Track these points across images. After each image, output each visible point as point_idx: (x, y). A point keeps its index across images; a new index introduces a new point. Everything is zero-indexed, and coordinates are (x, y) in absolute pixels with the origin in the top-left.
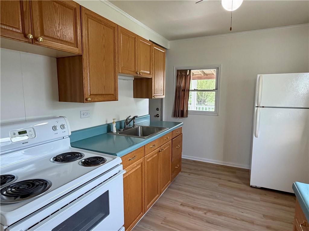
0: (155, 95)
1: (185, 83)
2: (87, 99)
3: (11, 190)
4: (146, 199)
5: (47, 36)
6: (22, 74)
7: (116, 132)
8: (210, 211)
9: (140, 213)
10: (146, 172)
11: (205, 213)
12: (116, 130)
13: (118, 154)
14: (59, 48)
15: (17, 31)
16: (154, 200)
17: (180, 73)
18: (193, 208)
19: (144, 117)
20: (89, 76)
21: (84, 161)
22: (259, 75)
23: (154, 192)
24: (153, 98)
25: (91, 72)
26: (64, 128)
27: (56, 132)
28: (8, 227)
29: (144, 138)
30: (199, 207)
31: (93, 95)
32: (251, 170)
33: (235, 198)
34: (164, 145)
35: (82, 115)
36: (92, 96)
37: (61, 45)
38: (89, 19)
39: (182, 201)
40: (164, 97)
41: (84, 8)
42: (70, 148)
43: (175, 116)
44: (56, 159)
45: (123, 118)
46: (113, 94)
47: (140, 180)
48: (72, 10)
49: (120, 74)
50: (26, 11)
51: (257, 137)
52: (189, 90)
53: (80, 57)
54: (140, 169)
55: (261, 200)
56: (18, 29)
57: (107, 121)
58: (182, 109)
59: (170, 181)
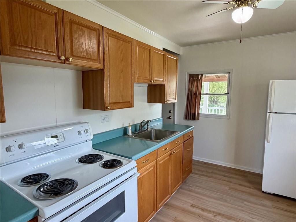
0: (167, 100)
1: (197, 87)
2: (107, 107)
3: (47, 188)
4: (158, 198)
5: (75, 56)
6: (55, 87)
7: (131, 134)
8: (219, 214)
9: (152, 212)
10: (158, 173)
11: (215, 216)
12: (132, 133)
13: (133, 158)
14: (85, 65)
15: (53, 54)
16: (165, 199)
17: (192, 77)
18: (203, 210)
19: (157, 120)
20: (109, 87)
21: (103, 163)
22: (271, 82)
23: (166, 192)
24: (166, 103)
25: (110, 84)
26: (87, 132)
27: (80, 136)
28: (46, 219)
29: (157, 142)
30: (209, 209)
31: (112, 103)
32: (263, 175)
33: (246, 203)
34: (176, 148)
35: (102, 120)
36: (112, 105)
37: (86, 62)
38: (110, 37)
39: (192, 202)
40: (176, 101)
41: (106, 28)
42: (92, 150)
43: (187, 119)
44: (81, 160)
45: (138, 121)
46: (129, 102)
47: (153, 181)
48: (96, 31)
49: (136, 83)
50: (60, 37)
51: (270, 143)
52: (200, 94)
53: (102, 71)
54: (153, 171)
55: (273, 206)
56: (54, 53)
57: (123, 125)
58: (194, 112)
59: (180, 182)
